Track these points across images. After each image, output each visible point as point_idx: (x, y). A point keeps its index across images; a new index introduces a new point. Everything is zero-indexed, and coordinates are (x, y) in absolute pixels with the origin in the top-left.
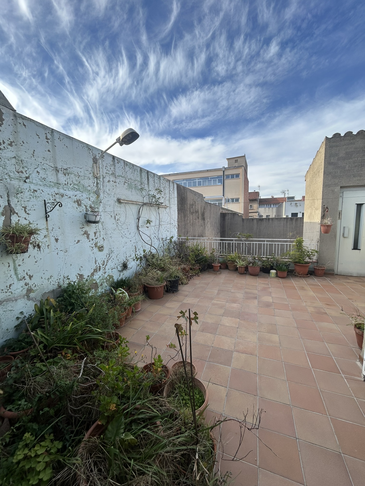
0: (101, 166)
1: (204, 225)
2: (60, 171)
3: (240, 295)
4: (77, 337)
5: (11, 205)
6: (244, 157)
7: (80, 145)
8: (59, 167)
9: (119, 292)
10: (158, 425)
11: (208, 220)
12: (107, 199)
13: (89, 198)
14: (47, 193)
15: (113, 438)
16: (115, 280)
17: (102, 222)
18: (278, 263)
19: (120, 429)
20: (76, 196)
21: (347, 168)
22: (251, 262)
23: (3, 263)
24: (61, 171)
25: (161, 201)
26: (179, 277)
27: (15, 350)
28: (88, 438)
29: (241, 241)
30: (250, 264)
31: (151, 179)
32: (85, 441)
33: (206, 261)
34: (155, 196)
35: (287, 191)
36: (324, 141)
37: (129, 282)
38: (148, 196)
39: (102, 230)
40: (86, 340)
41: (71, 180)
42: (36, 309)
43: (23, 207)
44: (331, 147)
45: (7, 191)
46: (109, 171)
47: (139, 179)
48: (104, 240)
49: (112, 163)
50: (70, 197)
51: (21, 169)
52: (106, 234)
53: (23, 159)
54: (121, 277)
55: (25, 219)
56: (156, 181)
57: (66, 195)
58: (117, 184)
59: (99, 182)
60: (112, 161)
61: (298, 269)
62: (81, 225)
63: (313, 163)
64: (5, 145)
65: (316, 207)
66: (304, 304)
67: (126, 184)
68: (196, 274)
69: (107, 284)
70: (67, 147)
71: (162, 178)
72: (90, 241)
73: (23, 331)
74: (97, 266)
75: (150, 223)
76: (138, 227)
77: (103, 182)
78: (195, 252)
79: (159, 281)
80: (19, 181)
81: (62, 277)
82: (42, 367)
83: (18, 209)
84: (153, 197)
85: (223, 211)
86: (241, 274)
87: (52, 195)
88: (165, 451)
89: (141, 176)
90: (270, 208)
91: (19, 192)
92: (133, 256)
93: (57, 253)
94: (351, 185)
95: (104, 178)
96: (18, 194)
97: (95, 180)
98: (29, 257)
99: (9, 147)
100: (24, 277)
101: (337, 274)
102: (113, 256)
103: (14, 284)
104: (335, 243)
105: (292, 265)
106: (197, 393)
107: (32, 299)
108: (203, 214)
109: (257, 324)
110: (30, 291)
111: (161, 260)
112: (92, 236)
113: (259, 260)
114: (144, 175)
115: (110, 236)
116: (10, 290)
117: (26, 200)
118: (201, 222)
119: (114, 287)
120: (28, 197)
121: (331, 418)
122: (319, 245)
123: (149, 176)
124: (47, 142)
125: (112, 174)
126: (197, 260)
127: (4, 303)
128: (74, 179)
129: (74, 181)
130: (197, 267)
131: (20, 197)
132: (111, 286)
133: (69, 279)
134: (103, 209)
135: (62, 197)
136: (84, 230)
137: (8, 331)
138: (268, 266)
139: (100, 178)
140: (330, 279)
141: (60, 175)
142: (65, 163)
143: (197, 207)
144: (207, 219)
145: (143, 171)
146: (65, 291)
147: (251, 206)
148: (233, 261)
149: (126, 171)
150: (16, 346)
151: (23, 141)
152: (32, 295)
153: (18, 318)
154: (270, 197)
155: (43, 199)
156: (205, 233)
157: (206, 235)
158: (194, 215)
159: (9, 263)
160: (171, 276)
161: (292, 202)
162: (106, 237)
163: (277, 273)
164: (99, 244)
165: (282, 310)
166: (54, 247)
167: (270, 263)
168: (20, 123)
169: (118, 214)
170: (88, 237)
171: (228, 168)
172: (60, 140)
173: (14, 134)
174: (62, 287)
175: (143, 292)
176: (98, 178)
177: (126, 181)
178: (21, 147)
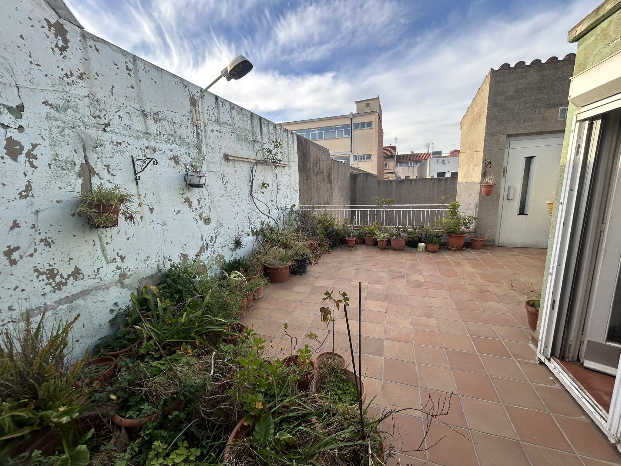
0: (201, 110)
1: (331, 189)
2: (149, 116)
3: (384, 274)
4: (195, 330)
5: (89, 162)
6: (377, 100)
7: (173, 79)
8: (148, 110)
9: (233, 276)
10: (314, 422)
11: (336, 183)
12: (210, 155)
13: (189, 154)
14: (135, 147)
15: (262, 439)
16: (227, 261)
17: (206, 186)
18: (427, 234)
19: (269, 430)
20: (171, 151)
21: (516, 111)
22: (394, 234)
23: (86, 241)
24: (151, 116)
25: (279, 157)
26: (307, 255)
27: (114, 350)
28: (233, 442)
29: (382, 208)
30: (392, 236)
31: (264, 128)
32: (230, 444)
33: (338, 234)
34: (271, 150)
35: (431, 145)
36: (488, 75)
37: (246, 263)
38: (261, 152)
39: (207, 197)
40: (205, 333)
41: (164, 129)
42: (134, 300)
43: (105, 166)
44: (497, 82)
45: (83, 144)
46: (211, 117)
47: (249, 128)
48: (211, 210)
49: (215, 106)
50: (164, 152)
51: (98, 113)
52: (213, 202)
53: (100, 98)
54: (234, 257)
55: (109, 181)
56: (270, 130)
57: (159, 150)
58: (223, 134)
59: (199, 131)
60: (215, 103)
61: (452, 241)
62: (181, 190)
63: (471, 105)
64: (74, 78)
65: (475, 163)
66: (462, 282)
67: (234, 135)
68: (326, 251)
69: (218, 266)
70: (155, 81)
71: (278, 127)
72: (193, 211)
73: (121, 327)
74: (204, 243)
75: (266, 187)
76: (251, 192)
77: (205, 132)
78: (324, 224)
79: (283, 261)
80: (96, 129)
81: (161, 258)
82: (159, 366)
83: (99, 168)
84: (269, 152)
85: (353, 171)
86: (382, 249)
87: (141, 149)
88: (329, 448)
89: (252, 124)
90: (411, 167)
91: (98, 145)
92: (248, 230)
93: (154, 228)
94: (521, 132)
95: (205, 126)
96: (97, 147)
97: (195, 129)
98: (118, 233)
99: (79, 81)
100: (114, 259)
101: (498, 246)
102: (223, 230)
103: (102, 267)
104: (498, 207)
105: (445, 236)
106: (352, 387)
107: (127, 287)
108: (329, 176)
109: (408, 307)
110: (123, 276)
111: (282, 234)
112: (195, 204)
113: (404, 231)
114: (256, 122)
115: (217, 204)
116: (98, 276)
117: (108, 156)
118: (327, 185)
119: (226, 270)
120: (111, 152)
121: (505, 406)
122: (477, 210)
123: (262, 124)
124: (128, 74)
125: (216, 121)
126: (326, 234)
127: (93, 292)
128: (168, 127)
129: (168, 131)
130: (327, 242)
131: (99, 152)
132: (222, 268)
133: (170, 260)
134: (206, 168)
135: (154, 152)
136: (185, 196)
137: (102, 327)
138: (415, 239)
139: (201, 127)
140: (490, 252)
141: (150, 121)
142: (155, 104)
143: (321, 166)
144: (334, 181)
145: (254, 117)
146: (167, 275)
147: (386, 164)
148: (372, 234)
149: (233, 116)
150: (115, 344)
151: (96, 73)
152: (126, 281)
153: (112, 311)
154: (409, 153)
155: (130, 155)
156: (332, 201)
157: (333, 202)
158: (318, 176)
159: (94, 241)
160: (297, 254)
161: (438, 159)
162: (213, 206)
163: (426, 247)
164: (204, 215)
165: (436, 291)
166: (149, 220)
167: (418, 235)
168: (91, 47)
169: (226, 175)
170: (190, 206)
171: (357, 115)
172: (146, 72)
173: (84, 62)
174: (163, 271)
175: (264, 274)
176: (198, 126)
177: (234, 131)
178: (95, 81)
